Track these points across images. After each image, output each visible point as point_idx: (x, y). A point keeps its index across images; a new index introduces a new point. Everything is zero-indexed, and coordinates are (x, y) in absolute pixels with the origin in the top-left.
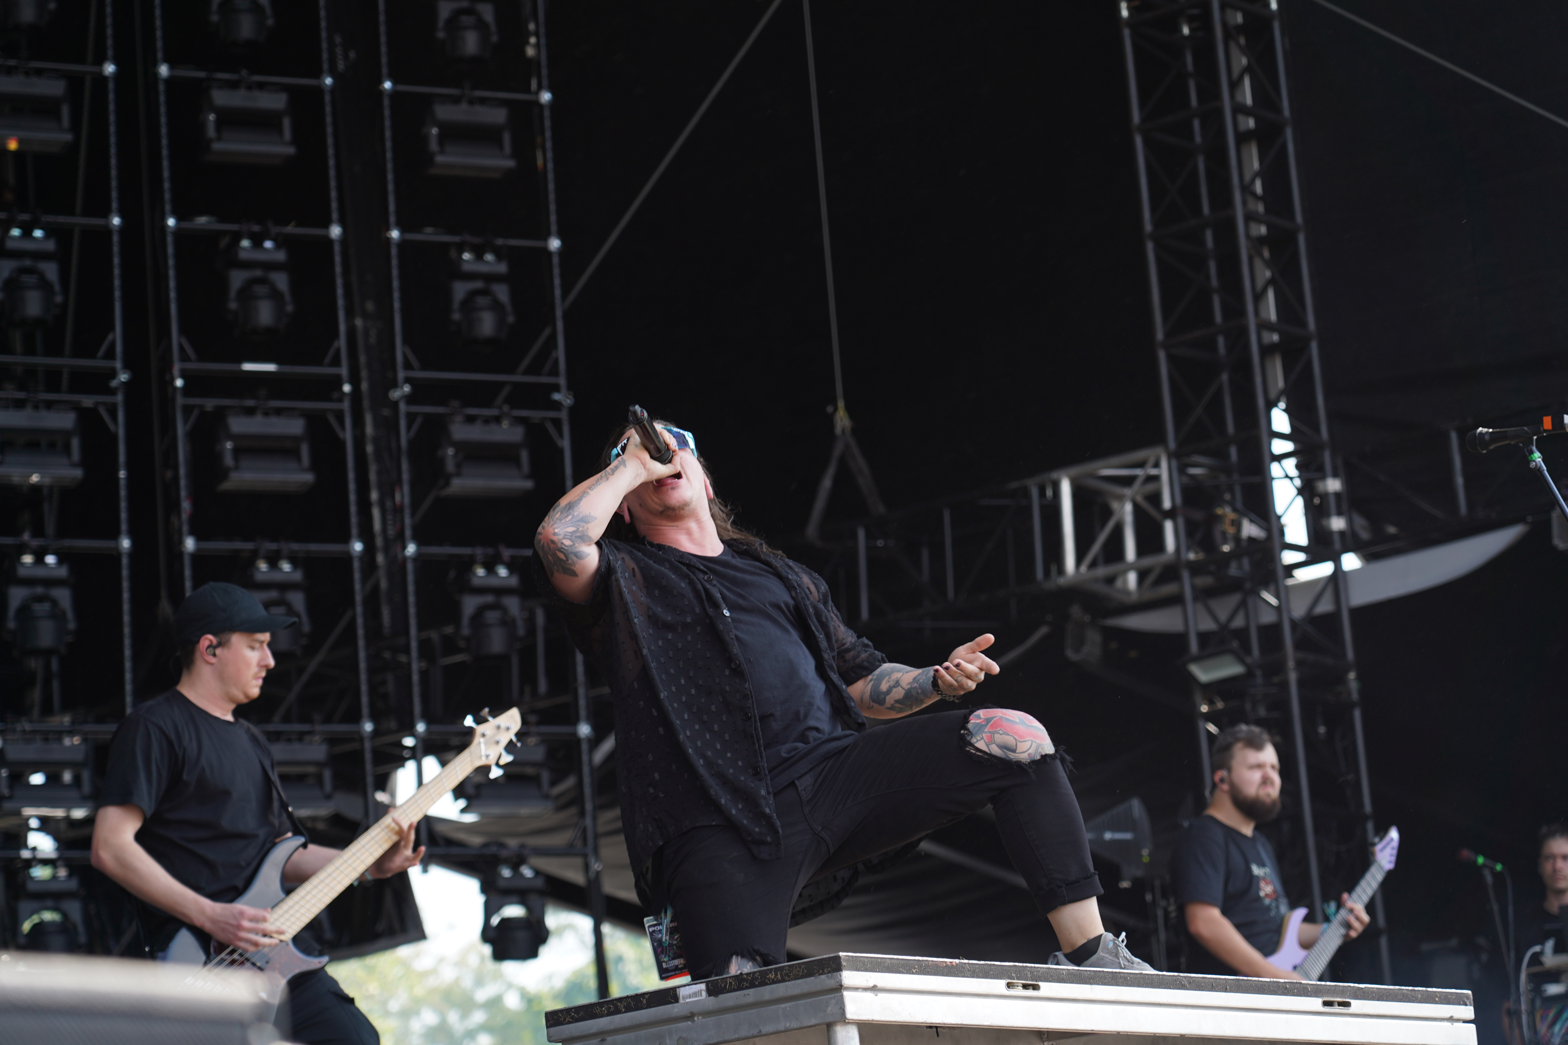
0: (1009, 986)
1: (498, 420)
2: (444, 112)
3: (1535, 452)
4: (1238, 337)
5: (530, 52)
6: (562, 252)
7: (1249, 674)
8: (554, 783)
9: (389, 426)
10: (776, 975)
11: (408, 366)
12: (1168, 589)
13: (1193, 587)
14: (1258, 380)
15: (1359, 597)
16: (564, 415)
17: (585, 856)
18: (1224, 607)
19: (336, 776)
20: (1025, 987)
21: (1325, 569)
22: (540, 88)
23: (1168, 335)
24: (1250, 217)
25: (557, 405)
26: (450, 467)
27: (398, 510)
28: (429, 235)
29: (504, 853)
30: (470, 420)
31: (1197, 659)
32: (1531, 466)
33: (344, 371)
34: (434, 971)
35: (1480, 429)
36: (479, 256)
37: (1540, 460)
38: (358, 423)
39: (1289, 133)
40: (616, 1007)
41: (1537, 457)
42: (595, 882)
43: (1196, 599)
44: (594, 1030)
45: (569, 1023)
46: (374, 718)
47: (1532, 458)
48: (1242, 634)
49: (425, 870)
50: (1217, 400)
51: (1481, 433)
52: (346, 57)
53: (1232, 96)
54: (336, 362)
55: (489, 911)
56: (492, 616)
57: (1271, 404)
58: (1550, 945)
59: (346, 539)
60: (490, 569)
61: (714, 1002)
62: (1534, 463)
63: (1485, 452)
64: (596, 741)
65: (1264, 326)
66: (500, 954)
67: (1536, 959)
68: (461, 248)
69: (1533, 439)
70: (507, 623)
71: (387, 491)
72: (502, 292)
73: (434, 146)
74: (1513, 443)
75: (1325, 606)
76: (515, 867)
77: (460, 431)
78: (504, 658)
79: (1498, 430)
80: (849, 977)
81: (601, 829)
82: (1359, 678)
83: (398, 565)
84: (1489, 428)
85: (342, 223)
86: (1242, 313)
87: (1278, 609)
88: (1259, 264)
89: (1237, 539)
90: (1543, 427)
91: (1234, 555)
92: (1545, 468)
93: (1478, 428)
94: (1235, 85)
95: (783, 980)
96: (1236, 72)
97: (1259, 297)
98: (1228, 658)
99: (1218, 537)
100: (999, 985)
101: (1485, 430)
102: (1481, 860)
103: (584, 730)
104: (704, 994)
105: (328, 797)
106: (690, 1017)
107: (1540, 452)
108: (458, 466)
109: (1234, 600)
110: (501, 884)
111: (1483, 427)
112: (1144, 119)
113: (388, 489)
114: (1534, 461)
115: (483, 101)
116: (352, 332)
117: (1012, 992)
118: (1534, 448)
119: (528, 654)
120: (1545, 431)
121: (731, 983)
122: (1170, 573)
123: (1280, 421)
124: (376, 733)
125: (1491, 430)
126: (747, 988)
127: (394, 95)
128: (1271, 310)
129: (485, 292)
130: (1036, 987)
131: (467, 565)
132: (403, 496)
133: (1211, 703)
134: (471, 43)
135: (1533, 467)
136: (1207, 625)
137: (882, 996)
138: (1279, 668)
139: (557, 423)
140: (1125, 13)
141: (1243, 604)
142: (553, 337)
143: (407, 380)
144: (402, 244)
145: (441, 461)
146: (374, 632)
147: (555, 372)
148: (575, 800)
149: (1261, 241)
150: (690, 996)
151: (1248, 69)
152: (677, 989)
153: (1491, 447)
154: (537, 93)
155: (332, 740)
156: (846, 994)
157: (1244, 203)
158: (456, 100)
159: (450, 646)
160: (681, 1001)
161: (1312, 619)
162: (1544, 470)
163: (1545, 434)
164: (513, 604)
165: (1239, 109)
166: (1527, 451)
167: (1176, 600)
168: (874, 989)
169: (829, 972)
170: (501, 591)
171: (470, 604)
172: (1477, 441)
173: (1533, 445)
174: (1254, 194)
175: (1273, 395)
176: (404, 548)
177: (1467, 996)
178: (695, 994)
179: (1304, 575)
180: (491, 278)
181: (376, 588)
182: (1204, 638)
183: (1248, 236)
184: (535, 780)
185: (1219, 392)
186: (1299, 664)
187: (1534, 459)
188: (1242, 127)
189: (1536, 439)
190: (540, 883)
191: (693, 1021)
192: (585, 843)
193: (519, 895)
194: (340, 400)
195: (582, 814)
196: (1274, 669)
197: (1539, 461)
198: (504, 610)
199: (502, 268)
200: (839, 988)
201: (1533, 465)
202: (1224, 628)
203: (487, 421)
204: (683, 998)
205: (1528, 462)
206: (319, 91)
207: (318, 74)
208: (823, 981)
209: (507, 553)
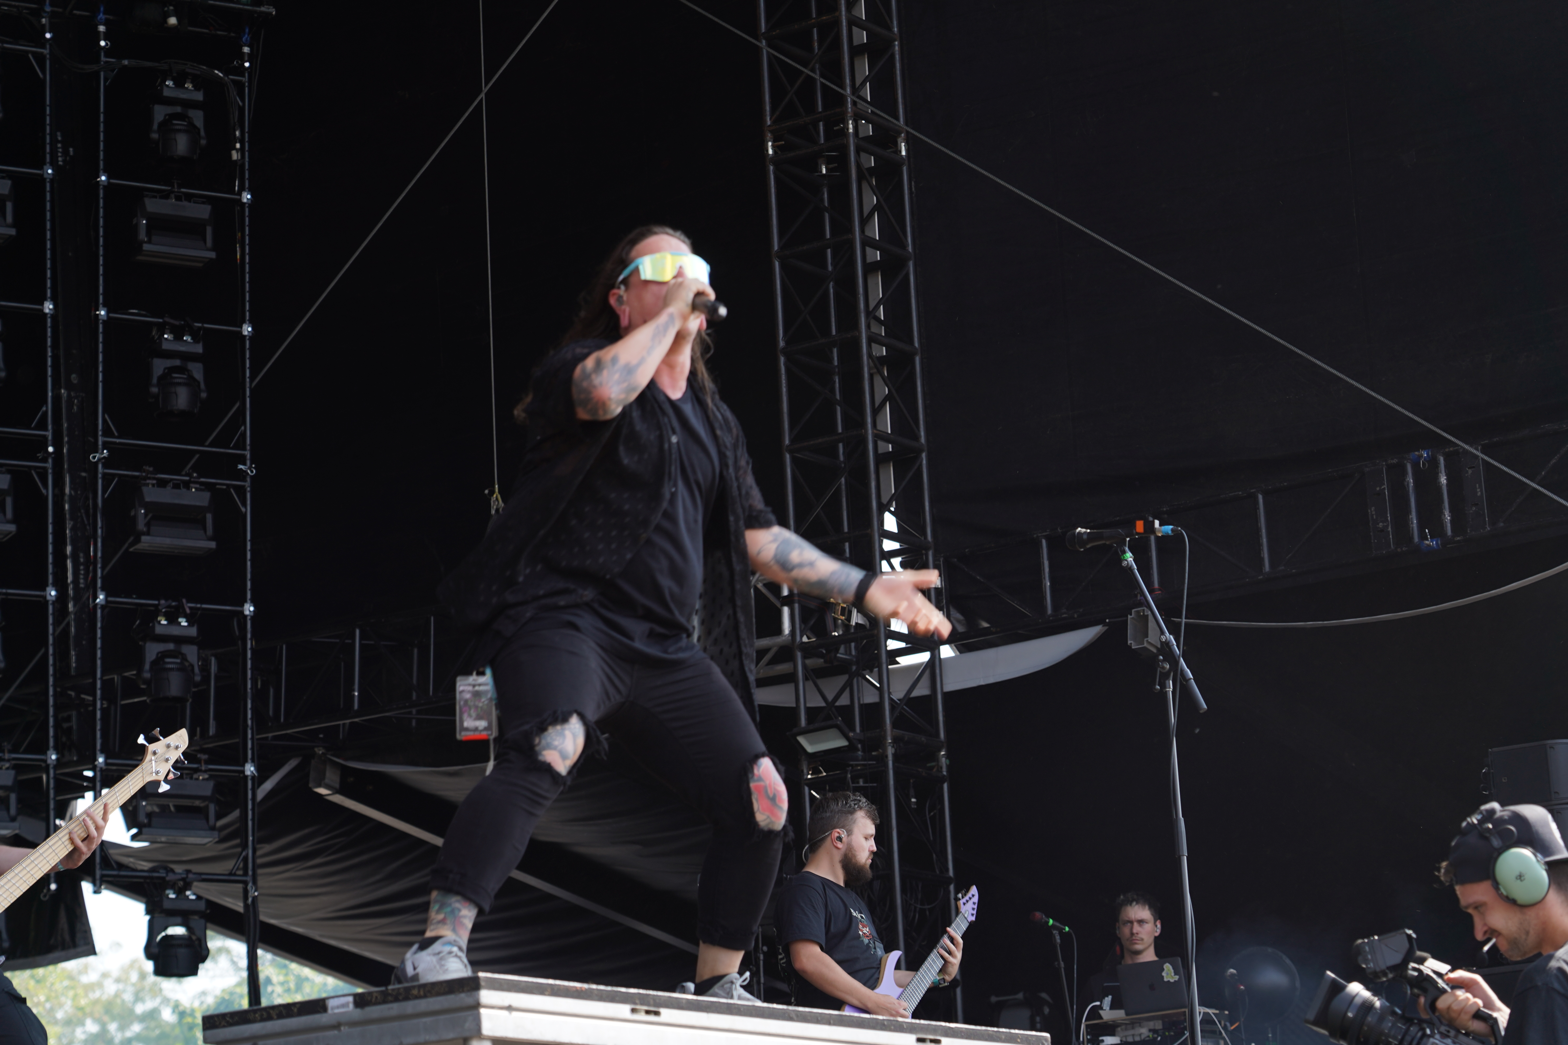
0: (633, 1011)
1: (187, 485)
2: (153, 205)
3: (1128, 553)
4: (857, 446)
5: (235, 156)
6: (253, 337)
7: (851, 748)
8: (219, 817)
9: (86, 486)
10: (419, 991)
11: (107, 432)
12: (782, 668)
13: (805, 666)
14: (873, 484)
15: (953, 683)
16: (247, 484)
17: (245, 883)
18: (832, 686)
19: (19, 801)
20: (648, 1012)
21: (924, 657)
22: (242, 189)
23: (792, 441)
24: (873, 339)
25: (242, 475)
26: (141, 526)
27: (90, 563)
28: (134, 315)
29: (171, 877)
30: (162, 484)
31: (804, 732)
32: (1123, 565)
33: (49, 434)
34: (99, 985)
35: (1079, 529)
36: (178, 337)
37: (1132, 559)
38: (59, 483)
39: (911, 264)
40: (269, 1014)
41: (1129, 556)
42: (252, 907)
43: (806, 678)
44: (247, 1034)
45: (224, 1026)
46: (57, 750)
47: (1124, 557)
48: (846, 711)
49: (97, 892)
50: (836, 499)
51: (1079, 533)
52: (65, 153)
53: (862, 231)
54: (42, 425)
55: (153, 929)
56: (171, 662)
57: (883, 508)
58: (1108, 1000)
59: (43, 587)
60: (173, 620)
61: (358, 1014)
62: (1126, 562)
63: (1082, 550)
64: (259, 780)
65: (881, 436)
66: (162, 970)
67: (1095, 1013)
68: (162, 331)
69: (1126, 540)
70: (185, 669)
71: (81, 545)
72: (197, 371)
73: (142, 235)
74: (1108, 543)
75: (922, 690)
76: (180, 892)
77: (152, 494)
78: (181, 700)
79: (1095, 531)
80: (486, 996)
81: (259, 861)
82: (947, 756)
83: (87, 613)
84: (1087, 528)
85: (54, 300)
86: (862, 424)
87: (880, 690)
88: (878, 380)
89: (847, 626)
90: (1135, 530)
91: (843, 640)
92: (1136, 567)
93: (1077, 528)
94: (865, 221)
95: (425, 996)
96: (866, 210)
97: (877, 411)
98: (834, 732)
99: (830, 623)
100: (624, 1010)
101: (1083, 530)
102: (1051, 922)
103: (250, 769)
104: (351, 1006)
105: (13, 819)
106: (337, 1026)
107: (1131, 553)
108: (148, 525)
109: (842, 679)
110: (166, 905)
111: (1082, 528)
112: (781, 248)
113: (82, 544)
114: (1126, 560)
115: (189, 197)
116: (57, 398)
117: (636, 1017)
118: (1127, 549)
119: (201, 699)
120: (1138, 534)
121: (376, 997)
122: (785, 653)
123: (890, 523)
124: (59, 763)
125: (1089, 531)
126: (391, 1002)
127: (108, 187)
128: (886, 423)
129: (181, 370)
130: (657, 1013)
131: (152, 615)
132: (96, 550)
133: (816, 771)
134: (182, 144)
135: (1125, 566)
136: (817, 702)
137: (515, 1014)
138: (879, 743)
139: (241, 491)
140: (771, 152)
141: (849, 684)
142: (241, 412)
143: (105, 445)
144: (108, 322)
145: (134, 519)
146: (62, 673)
147: (241, 445)
148: (238, 833)
149: (882, 360)
150: (338, 1007)
151: (877, 208)
152: (327, 1001)
153: (1088, 546)
154: (240, 193)
155: (18, 768)
156: (483, 1011)
157: (868, 327)
158: (165, 195)
159: (130, 688)
160: (330, 1011)
161: (909, 701)
162: (1134, 569)
163: (1137, 537)
164: (191, 652)
165: (868, 242)
166: (1120, 551)
167: (789, 678)
168: (510, 1008)
169: (468, 991)
170: (180, 640)
171: (152, 650)
172: (1076, 540)
173: (1126, 546)
174: (877, 319)
175: (885, 500)
176: (95, 597)
177: (1045, 1038)
178: (343, 1006)
179: (905, 661)
180: (187, 357)
181: (66, 632)
182: (812, 712)
183: (870, 355)
184: (201, 812)
185: (837, 494)
186: (895, 740)
187: (1126, 558)
188: (869, 260)
189: (1129, 540)
190: (202, 906)
191: (340, 1030)
192: (246, 874)
193: (183, 916)
194: (45, 460)
195: (245, 846)
196: (875, 744)
197: (1131, 561)
198: (184, 658)
199: (199, 349)
200: (477, 1006)
201: (1124, 564)
202: (831, 704)
203: (176, 486)
204: (333, 1008)
205: (1120, 561)
206: (42, 179)
207: (41, 165)
208: (463, 998)
209: (188, 606)
